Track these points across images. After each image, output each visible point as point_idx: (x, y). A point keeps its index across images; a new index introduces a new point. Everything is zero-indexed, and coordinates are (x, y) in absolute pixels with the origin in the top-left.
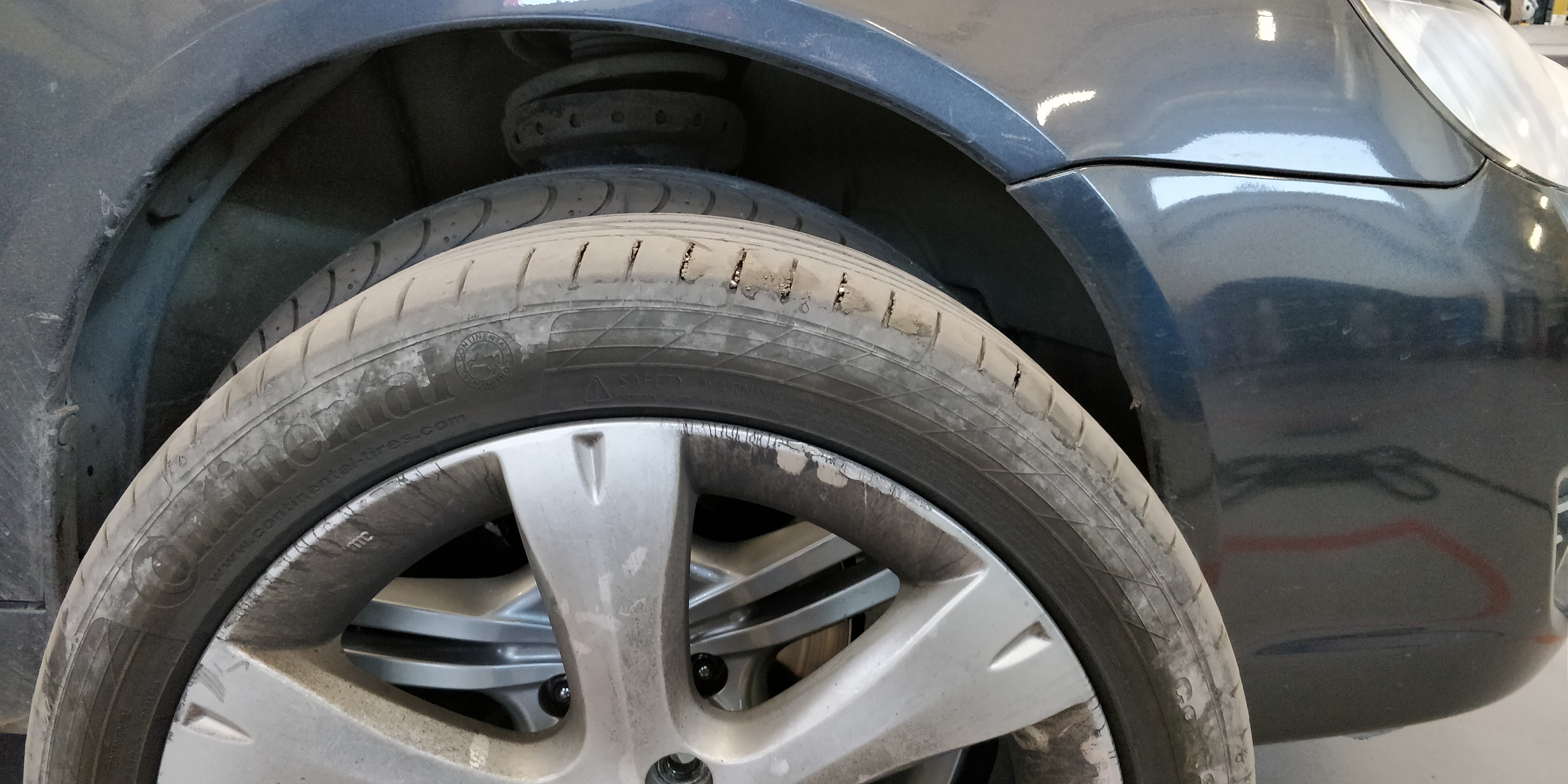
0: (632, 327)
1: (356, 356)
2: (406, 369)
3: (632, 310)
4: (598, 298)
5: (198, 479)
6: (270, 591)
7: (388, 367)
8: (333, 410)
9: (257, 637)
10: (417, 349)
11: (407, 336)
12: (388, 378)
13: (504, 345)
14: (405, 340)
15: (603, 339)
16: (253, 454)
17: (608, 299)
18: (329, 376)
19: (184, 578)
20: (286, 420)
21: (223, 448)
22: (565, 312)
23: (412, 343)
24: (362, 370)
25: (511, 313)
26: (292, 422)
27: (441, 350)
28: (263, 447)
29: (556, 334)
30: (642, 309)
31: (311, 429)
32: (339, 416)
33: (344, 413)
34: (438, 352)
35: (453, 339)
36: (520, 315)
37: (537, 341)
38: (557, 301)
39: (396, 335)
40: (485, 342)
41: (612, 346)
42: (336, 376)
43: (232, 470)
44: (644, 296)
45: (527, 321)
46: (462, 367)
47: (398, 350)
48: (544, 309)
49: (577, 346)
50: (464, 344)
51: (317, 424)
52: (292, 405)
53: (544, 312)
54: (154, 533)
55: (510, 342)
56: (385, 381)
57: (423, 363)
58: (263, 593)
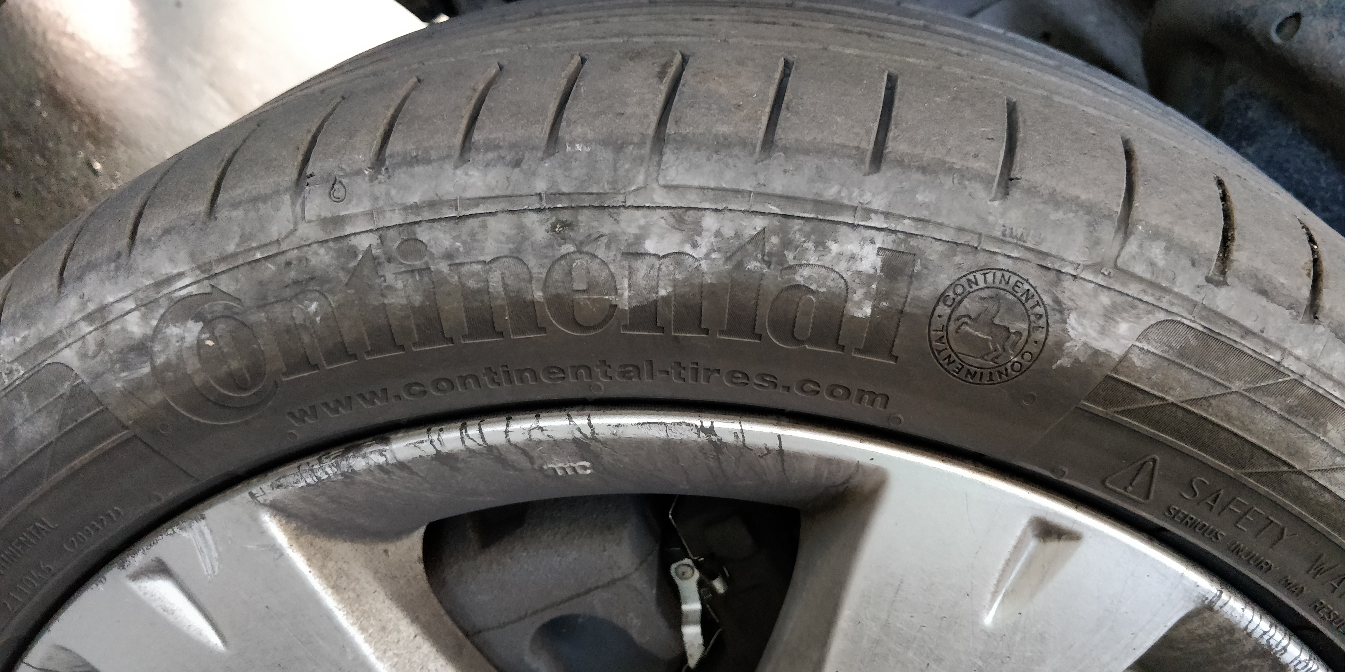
0: (1274, 408)
1: (763, 190)
2: (841, 267)
3: (1292, 376)
4: (1249, 323)
5: (354, 241)
6: (377, 472)
7: (810, 245)
8: (667, 266)
9: (314, 515)
10: (881, 240)
11: (875, 206)
12: (801, 265)
13: (1042, 322)
14: (868, 212)
15: (1213, 402)
16: (481, 258)
17: (1264, 335)
18: (692, 200)
19: (245, 390)
20: (572, 234)
21: (427, 215)
22: (1179, 319)
23: (878, 226)
24: (759, 223)
25: (1086, 267)
26: (582, 243)
27: (925, 267)
28: (506, 257)
29: (1141, 349)
30: (1309, 384)
31: (612, 275)
32: (675, 284)
33: (685, 280)
34: (918, 268)
35: (958, 259)
36: (1100, 280)
37: (1103, 344)
38: (1176, 290)
39: (856, 193)
40: (1011, 297)
41: (1221, 423)
42: (706, 205)
43: (426, 263)
44: (1324, 363)
45: (1105, 299)
46: (945, 318)
47: (847, 224)
48: (1145, 292)
49: (1162, 391)
50: (971, 277)
51: (627, 273)
52: (597, 212)
53: (1145, 298)
54: (226, 284)
55: (1056, 322)
56: (790, 267)
57: (879, 271)
58: (365, 470)
